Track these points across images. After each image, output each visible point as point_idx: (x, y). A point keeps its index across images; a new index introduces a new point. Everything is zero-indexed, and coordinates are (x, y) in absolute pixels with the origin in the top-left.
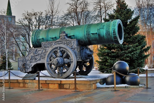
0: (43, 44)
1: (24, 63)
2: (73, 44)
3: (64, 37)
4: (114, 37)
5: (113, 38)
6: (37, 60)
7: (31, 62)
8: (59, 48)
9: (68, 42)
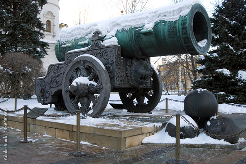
0: (67, 55)
1: (43, 88)
2: (109, 56)
3: (96, 42)
4: (184, 38)
5: (182, 40)
6: (59, 84)
7: (51, 87)
8: (82, 62)
9: (102, 51)
